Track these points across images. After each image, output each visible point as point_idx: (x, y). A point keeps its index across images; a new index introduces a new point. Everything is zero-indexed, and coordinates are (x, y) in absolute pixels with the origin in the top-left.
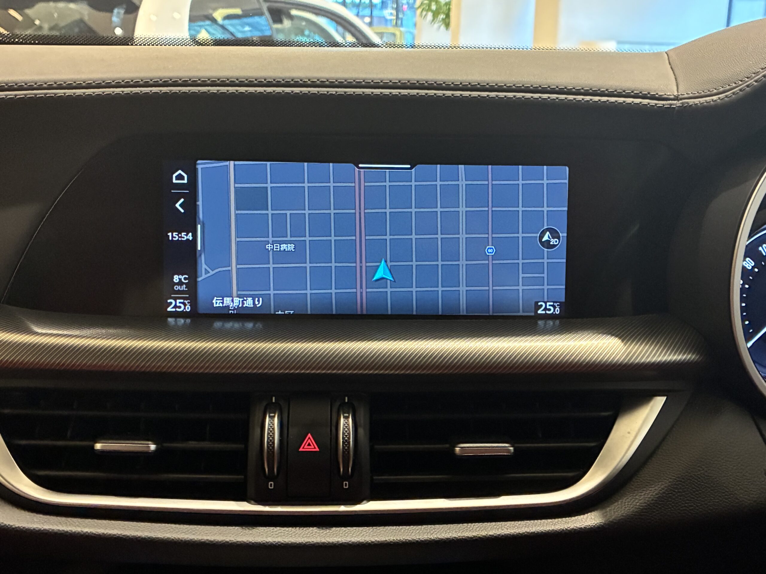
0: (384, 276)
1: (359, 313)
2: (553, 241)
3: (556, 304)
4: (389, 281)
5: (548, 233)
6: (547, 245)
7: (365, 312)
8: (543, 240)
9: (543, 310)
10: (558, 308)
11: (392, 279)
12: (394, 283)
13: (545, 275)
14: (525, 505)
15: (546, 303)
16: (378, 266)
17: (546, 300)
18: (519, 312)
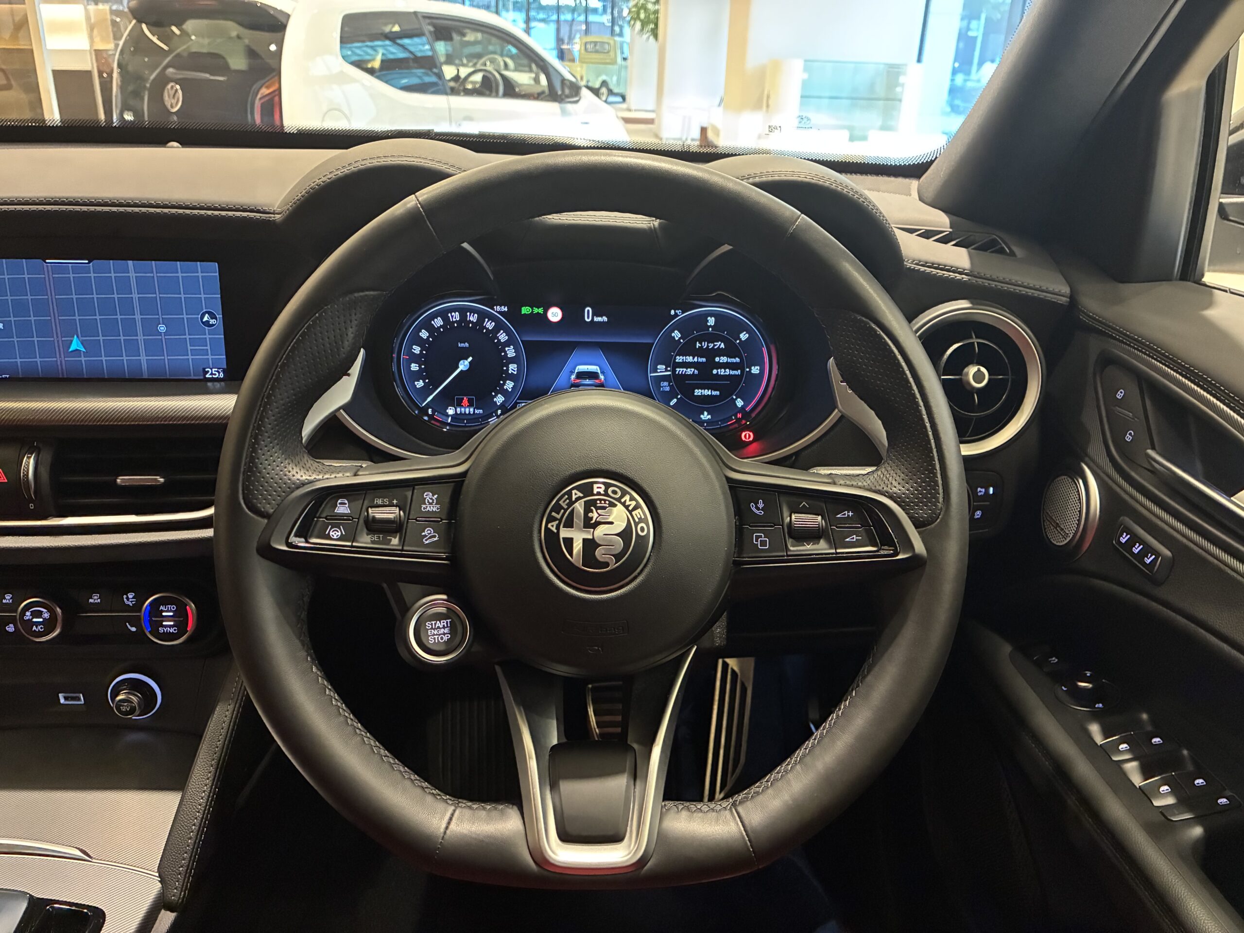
0: (78, 348)
1: (61, 377)
2: (212, 321)
3: (220, 370)
4: (82, 352)
5: (207, 315)
6: (207, 324)
7: (65, 377)
8: (204, 320)
9: (210, 375)
10: (222, 374)
11: (84, 350)
12: (86, 354)
13: (208, 348)
14: (167, 520)
15: (211, 369)
16: (71, 341)
17: (211, 367)
18: (191, 376)
